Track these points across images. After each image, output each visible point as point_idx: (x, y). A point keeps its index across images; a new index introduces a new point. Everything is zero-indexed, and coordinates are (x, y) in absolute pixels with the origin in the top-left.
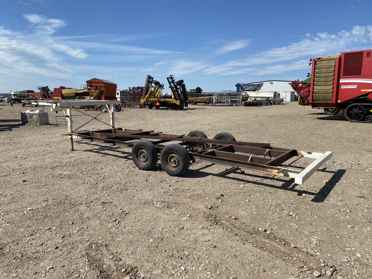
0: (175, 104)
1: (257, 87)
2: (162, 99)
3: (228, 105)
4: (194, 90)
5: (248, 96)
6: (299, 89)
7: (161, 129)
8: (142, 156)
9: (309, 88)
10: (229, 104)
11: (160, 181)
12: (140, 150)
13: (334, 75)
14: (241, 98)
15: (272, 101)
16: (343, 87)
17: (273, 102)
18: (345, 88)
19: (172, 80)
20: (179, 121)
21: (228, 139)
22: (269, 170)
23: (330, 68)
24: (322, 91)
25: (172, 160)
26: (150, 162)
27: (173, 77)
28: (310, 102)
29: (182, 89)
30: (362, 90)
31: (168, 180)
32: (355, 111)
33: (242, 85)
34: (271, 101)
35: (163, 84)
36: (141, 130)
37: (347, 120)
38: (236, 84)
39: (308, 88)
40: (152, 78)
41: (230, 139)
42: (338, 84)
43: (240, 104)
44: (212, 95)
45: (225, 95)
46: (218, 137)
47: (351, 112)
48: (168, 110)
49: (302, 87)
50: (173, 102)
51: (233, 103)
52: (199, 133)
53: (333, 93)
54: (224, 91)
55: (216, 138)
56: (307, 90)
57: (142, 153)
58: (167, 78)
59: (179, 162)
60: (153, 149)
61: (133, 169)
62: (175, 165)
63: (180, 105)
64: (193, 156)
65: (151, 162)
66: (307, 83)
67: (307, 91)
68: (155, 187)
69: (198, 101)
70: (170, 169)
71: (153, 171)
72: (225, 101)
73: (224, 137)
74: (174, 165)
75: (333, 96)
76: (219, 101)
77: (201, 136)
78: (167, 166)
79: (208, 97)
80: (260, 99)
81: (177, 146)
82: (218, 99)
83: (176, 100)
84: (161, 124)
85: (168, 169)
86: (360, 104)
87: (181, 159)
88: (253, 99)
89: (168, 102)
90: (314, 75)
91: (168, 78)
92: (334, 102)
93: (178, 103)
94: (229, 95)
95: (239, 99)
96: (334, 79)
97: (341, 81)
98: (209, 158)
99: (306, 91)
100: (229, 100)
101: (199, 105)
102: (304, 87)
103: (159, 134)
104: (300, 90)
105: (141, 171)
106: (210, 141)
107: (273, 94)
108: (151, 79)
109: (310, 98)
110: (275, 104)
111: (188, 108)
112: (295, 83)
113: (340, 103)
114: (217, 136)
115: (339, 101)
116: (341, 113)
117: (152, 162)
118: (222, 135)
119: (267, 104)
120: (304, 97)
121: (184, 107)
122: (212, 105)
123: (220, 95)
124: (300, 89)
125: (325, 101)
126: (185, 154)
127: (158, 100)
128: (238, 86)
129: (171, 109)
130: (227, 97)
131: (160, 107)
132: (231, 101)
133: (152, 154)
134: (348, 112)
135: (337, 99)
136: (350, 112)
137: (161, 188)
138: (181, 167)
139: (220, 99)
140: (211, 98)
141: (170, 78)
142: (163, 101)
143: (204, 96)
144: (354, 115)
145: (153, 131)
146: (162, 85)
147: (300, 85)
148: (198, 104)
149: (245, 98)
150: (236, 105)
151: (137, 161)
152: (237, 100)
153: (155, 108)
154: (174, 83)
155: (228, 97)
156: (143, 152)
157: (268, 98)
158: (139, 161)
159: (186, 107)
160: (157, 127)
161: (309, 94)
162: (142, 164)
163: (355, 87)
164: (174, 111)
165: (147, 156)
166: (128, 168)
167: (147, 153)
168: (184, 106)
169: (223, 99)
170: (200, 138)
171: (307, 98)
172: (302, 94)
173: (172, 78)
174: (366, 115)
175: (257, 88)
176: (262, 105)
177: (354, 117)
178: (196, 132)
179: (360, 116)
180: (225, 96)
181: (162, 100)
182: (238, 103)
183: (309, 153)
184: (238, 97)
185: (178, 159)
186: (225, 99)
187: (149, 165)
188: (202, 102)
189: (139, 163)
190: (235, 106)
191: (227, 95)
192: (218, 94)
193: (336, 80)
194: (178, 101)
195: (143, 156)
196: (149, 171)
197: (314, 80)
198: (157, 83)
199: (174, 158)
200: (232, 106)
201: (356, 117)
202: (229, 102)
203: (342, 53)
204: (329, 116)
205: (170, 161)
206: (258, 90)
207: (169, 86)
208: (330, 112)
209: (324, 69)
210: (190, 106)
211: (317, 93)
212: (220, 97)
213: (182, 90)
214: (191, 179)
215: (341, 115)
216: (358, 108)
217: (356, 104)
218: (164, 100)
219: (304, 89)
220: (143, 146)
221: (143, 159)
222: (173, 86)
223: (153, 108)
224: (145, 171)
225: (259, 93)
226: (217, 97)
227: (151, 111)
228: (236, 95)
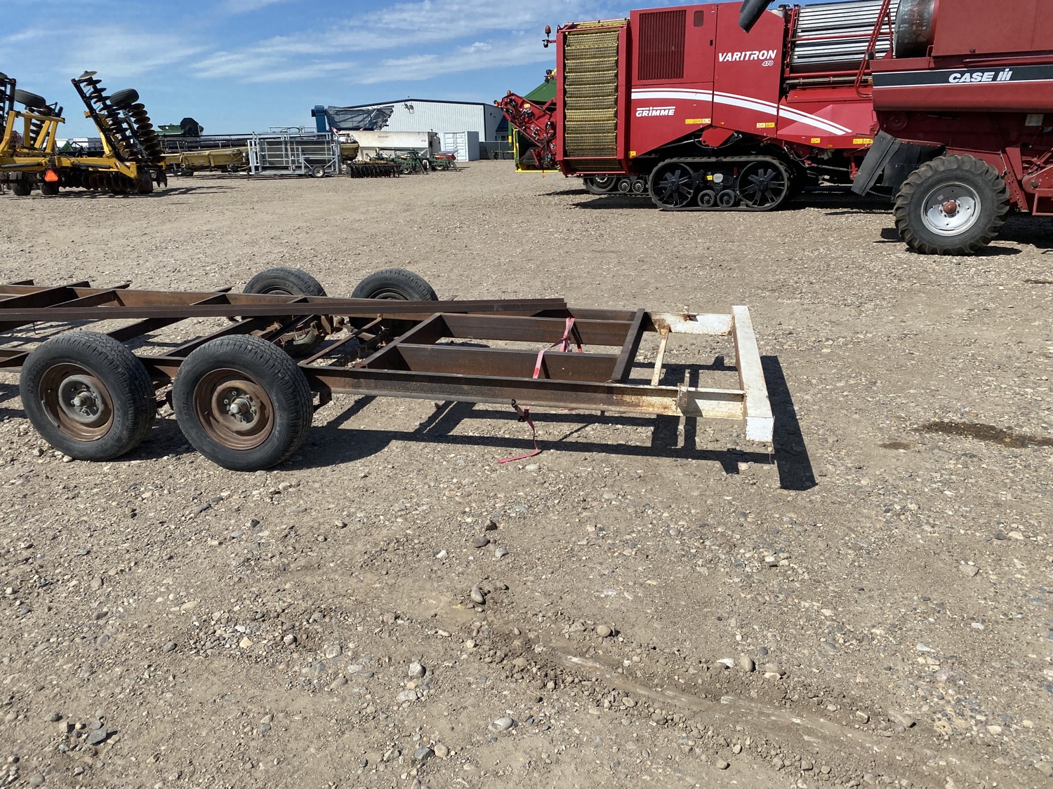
0: (120, 177)
1: (377, 119)
2: (63, 159)
3: (300, 176)
4: (171, 127)
5: (355, 145)
6: (524, 118)
7: (100, 269)
8: (76, 401)
9: (551, 116)
10: (303, 171)
11: (197, 509)
12: (67, 374)
13: (616, 75)
14: (337, 152)
15: (427, 159)
16: (641, 112)
17: (430, 162)
18: (645, 114)
19: (95, 88)
20: (158, 235)
21: (411, 291)
22: (627, 398)
23: (605, 57)
24: (588, 126)
25: (234, 408)
26: (123, 424)
27: (95, 78)
28: (559, 157)
29: (135, 122)
30: (689, 121)
31: (229, 496)
32: (672, 179)
33: (331, 112)
34: (423, 159)
35: (56, 104)
36: (30, 282)
37: (654, 206)
38: (313, 108)
39: (548, 116)
40: (13, 83)
41: (417, 293)
42: (629, 105)
43: (337, 170)
44: (241, 143)
45: (286, 143)
46: (370, 286)
47: (662, 184)
48: (95, 197)
49: (532, 114)
50: (111, 170)
51: (315, 168)
52: (292, 278)
53: (616, 129)
54: (280, 130)
55: (364, 292)
56: (546, 120)
57: (76, 389)
58: (73, 80)
59: (266, 411)
60: (128, 369)
61: (40, 461)
62: (246, 426)
63: (138, 180)
64: (320, 377)
65: (129, 423)
66: (544, 103)
67: (547, 124)
68: (189, 543)
69: (198, 163)
70: (228, 445)
71: (141, 458)
72: (287, 162)
73: (393, 285)
74: (244, 423)
75: (616, 138)
76: (270, 162)
77: (303, 289)
78: (210, 432)
79: (228, 151)
80: (393, 155)
81: (249, 347)
82: (263, 156)
83: (122, 160)
84: (92, 251)
85: (216, 445)
86: (682, 160)
87: (274, 398)
88: (373, 154)
89: (90, 169)
90: (565, 78)
91: (76, 84)
92: (621, 156)
93: (130, 170)
94: (299, 143)
95: (333, 154)
96: (616, 89)
97: (634, 96)
98: (391, 379)
99: (543, 127)
100: (302, 159)
101: (203, 177)
102: (537, 112)
103: (119, 292)
104: (526, 123)
105: (84, 467)
106: (340, 306)
107: (426, 138)
108: (9, 86)
109: (556, 146)
110: (434, 169)
111: (168, 187)
112: (511, 100)
113: (635, 159)
114: (368, 284)
115: (633, 154)
116: (626, 187)
117: (135, 423)
118: (386, 279)
119: (414, 170)
120: (539, 145)
121: (155, 184)
122: (249, 177)
123: (269, 143)
124: (526, 120)
125: (596, 155)
126: (293, 374)
127: (49, 161)
128: (318, 113)
129: (104, 193)
130: (292, 150)
131: (61, 189)
132: (307, 160)
133: (131, 391)
134: (655, 182)
135: (627, 150)
136: (659, 184)
137: (220, 544)
138: (280, 432)
139: (270, 156)
140: (241, 153)
141: (85, 81)
142: (69, 165)
143: (216, 146)
144: (670, 192)
145: (86, 284)
146: (53, 107)
147: (527, 106)
148: (195, 173)
149: (349, 154)
150: (325, 173)
151: (56, 424)
152: (326, 157)
153: (40, 191)
154: (102, 99)
155: (298, 149)
156: (82, 383)
157: (413, 152)
158: (65, 426)
159: (162, 185)
160: (78, 263)
161: (555, 133)
162: (82, 437)
163: (670, 111)
164: (119, 201)
165: (104, 402)
166: (12, 460)
167: (100, 385)
168: (154, 180)
169: (281, 156)
170: (301, 296)
171: (549, 146)
172: (535, 133)
173: (91, 82)
174: (698, 190)
175: (377, 122)
176: (401, 172)
177: (671, 196)
178: (281, 274)
179: (685, 192)
180: (286, 145)
181: (66, 162)
182: (330, 166)
183: (689, 316)
184: (329, 150)
185: (258, 398)
186: (287, 156)
187: (119, 439)
188: (213, 165)
189: (63, 432)
190: (322, 177)
191: (292, 143)
192: (262, 141)
193: (622, 89)
194: (128, 164)
195: (83, 403)
196: (127, 463)
197: (565, 92)
198: (34, 102)
199: (238, 396)
200: (312, 176)
201: (676, 196)
202: (303, 165)
203: (632, 13)
204: (597, 197)
205: (223, 410)
206: (381, 128)
207: (87, 110)
208: (600, 186)
209: (588, 58)
210: (173, 182)
211: (576, 131)
212: (269, 150)
213: (135, 126)
214: (328, 469)
215: (625, 194)
216: (678, 172)
217: (675, 160)
218: (72, 164)
219: (539, 118)
220: (76, 360)
221: (87, 412)
222: (102, 112)
223: (33, 192)
224: (106, 467)
225: (385, 135)
226: (262, 150)
227: (26, 202)
228: (322, 143)
